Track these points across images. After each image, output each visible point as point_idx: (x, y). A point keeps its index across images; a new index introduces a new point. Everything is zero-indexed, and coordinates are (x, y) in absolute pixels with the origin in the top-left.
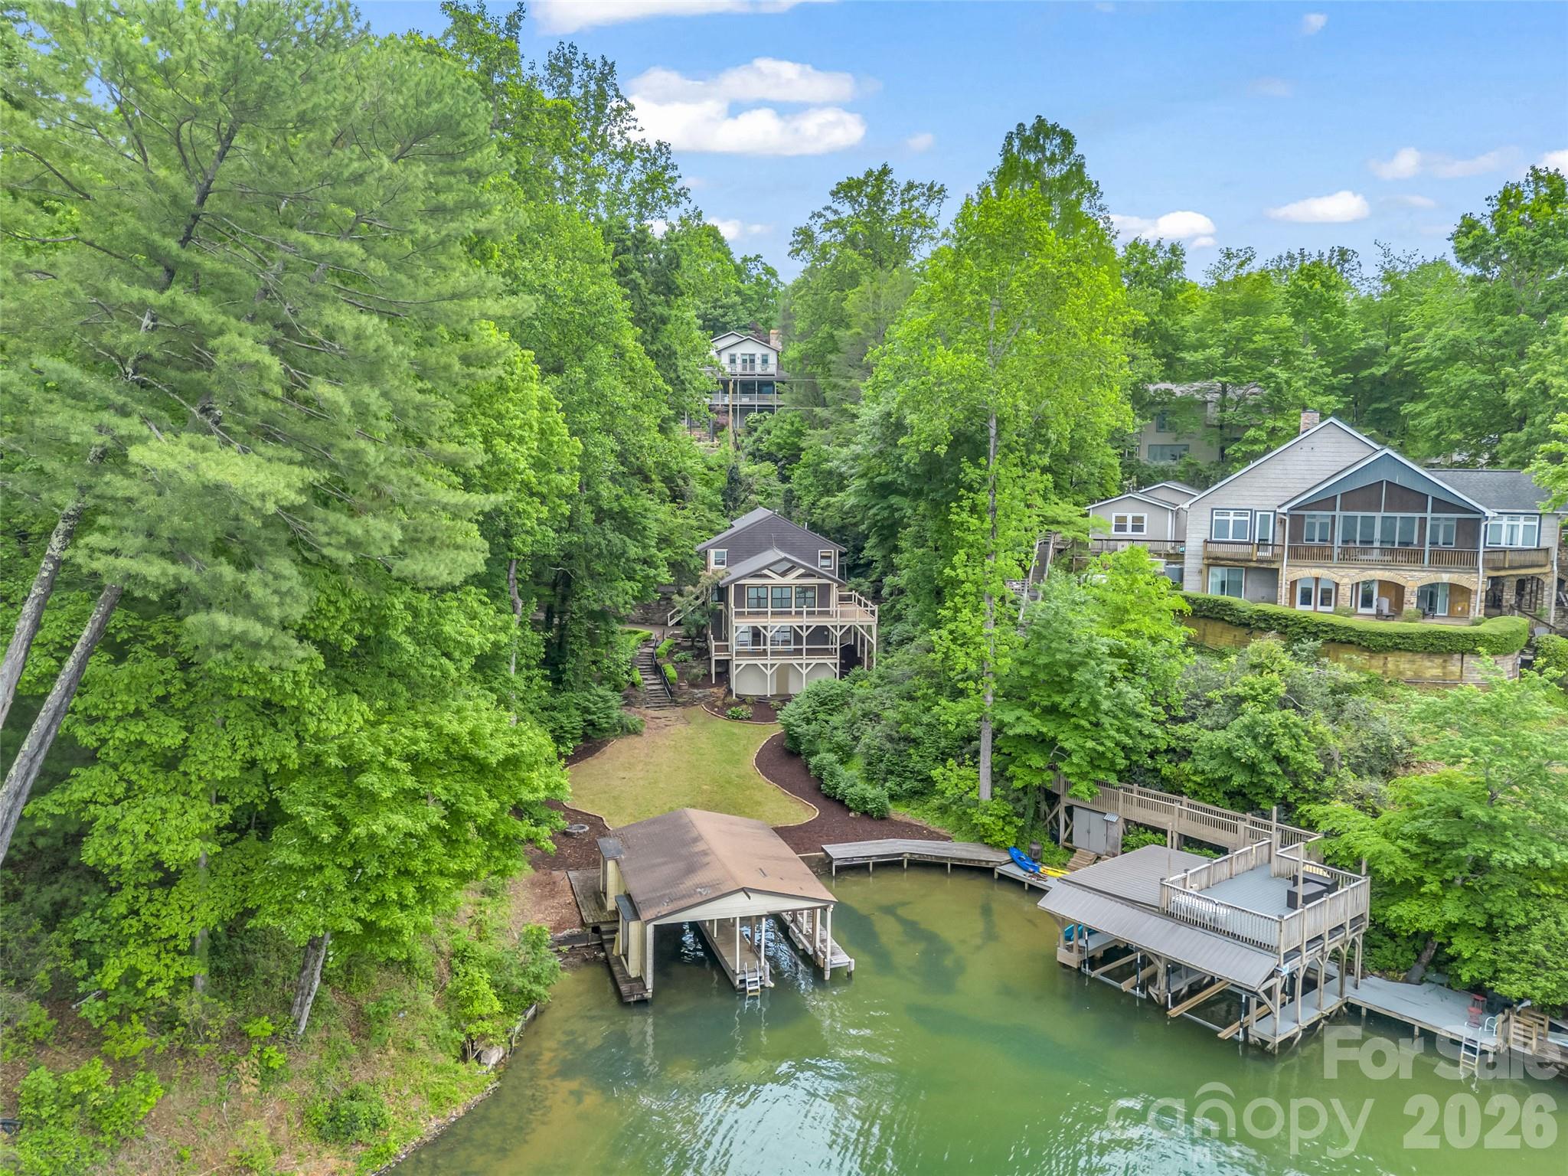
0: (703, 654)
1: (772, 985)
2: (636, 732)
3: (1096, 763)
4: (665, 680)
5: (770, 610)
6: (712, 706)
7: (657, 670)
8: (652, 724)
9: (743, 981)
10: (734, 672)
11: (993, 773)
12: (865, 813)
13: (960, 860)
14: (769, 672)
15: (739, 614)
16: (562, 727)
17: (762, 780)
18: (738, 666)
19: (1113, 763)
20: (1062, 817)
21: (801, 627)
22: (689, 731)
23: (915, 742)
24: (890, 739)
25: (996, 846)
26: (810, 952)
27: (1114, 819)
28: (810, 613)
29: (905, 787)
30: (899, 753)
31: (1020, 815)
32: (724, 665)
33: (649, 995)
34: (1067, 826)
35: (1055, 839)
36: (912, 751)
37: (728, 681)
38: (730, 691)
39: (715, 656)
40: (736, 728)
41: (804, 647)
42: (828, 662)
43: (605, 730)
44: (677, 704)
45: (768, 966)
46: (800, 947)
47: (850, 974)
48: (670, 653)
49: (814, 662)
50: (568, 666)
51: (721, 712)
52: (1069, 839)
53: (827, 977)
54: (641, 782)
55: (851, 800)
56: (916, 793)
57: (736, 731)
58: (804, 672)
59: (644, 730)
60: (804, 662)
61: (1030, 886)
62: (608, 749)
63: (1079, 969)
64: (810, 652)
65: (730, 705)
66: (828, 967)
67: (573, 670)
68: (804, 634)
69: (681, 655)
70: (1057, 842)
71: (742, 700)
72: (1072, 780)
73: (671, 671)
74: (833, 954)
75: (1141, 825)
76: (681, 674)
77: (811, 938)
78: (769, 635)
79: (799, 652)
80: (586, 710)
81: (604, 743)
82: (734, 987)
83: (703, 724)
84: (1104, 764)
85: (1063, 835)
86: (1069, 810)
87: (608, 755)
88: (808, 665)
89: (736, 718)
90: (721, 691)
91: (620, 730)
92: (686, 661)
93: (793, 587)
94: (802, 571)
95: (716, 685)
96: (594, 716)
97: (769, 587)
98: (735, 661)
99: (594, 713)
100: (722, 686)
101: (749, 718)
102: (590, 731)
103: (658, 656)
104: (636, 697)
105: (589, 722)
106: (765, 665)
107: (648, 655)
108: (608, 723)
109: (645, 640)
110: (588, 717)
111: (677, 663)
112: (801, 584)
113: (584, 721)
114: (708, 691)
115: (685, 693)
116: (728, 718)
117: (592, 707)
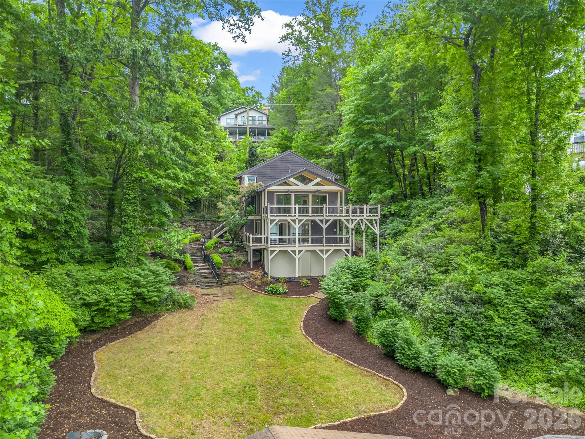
0: (242, 249)
2: (186, 306)
4: (213, 266)
5: (293, 206)
6: (253, 284)
7: (206, 259)
8: (202, 300)
10: (269, 258)
14: (297, 257)
16: (107, 300)
17: (317, 350)
18: (272, 252)
21: (321, 221)
22: (236, 304)
28: (329, 211)
30: (475, 316)
32: (259, 253)
36: (491, 313)
37: (263, 266)
38: (265, 274)
39: (253, 246)
40: (276, 301)
41: (325, 236)
42: (343, 248)
43: (154, 304)
44: (223, 284)
48: (216, 248)
49: (332, 249)
50: (120, 243)
51: (261, 289)
54: (190, 357)
55: (448, 373)
57: (277, 303)
58: (325, 256)
59: (195, 304)
60: (325, 249)
62: (159, 323)
64: (329, 241)
65: (267, 284)
67: (126, 247)
68: (324, 226)
69: (224, 249)
71: (277, 280)
73: (217, 258)
76: (225, 262)
78: (297, 227)
79: (320, 241)
80: (137, 284)
81: (157, 317)
83: (247, 299)
87: (158, 328)
88: (327, 251)
89: (274, 293)
90: (258, 273)
91: (171, 304)
92: (228, 252)
93: (310, 195)
94: (318, 180)
95: (254, 269)
96: (144, 290)
97: (293, 195)
98: (270, 249)
99: (144, 286)
100: (259, 270)
101: (285, 293)
102: (139, 304)
103: (206, 249)
104: (187, 278)
105: (138, 295)
106: (294, 252)
107: (198, 249)
108: (159, 297)
109: (197, 241)
110: (138, 290)
111: (221, 253)
112: (317, 191)
113: (133, 294)
114: (248, 273)
115: (230, 275)
116: (268, 293)
117: (143, 282)
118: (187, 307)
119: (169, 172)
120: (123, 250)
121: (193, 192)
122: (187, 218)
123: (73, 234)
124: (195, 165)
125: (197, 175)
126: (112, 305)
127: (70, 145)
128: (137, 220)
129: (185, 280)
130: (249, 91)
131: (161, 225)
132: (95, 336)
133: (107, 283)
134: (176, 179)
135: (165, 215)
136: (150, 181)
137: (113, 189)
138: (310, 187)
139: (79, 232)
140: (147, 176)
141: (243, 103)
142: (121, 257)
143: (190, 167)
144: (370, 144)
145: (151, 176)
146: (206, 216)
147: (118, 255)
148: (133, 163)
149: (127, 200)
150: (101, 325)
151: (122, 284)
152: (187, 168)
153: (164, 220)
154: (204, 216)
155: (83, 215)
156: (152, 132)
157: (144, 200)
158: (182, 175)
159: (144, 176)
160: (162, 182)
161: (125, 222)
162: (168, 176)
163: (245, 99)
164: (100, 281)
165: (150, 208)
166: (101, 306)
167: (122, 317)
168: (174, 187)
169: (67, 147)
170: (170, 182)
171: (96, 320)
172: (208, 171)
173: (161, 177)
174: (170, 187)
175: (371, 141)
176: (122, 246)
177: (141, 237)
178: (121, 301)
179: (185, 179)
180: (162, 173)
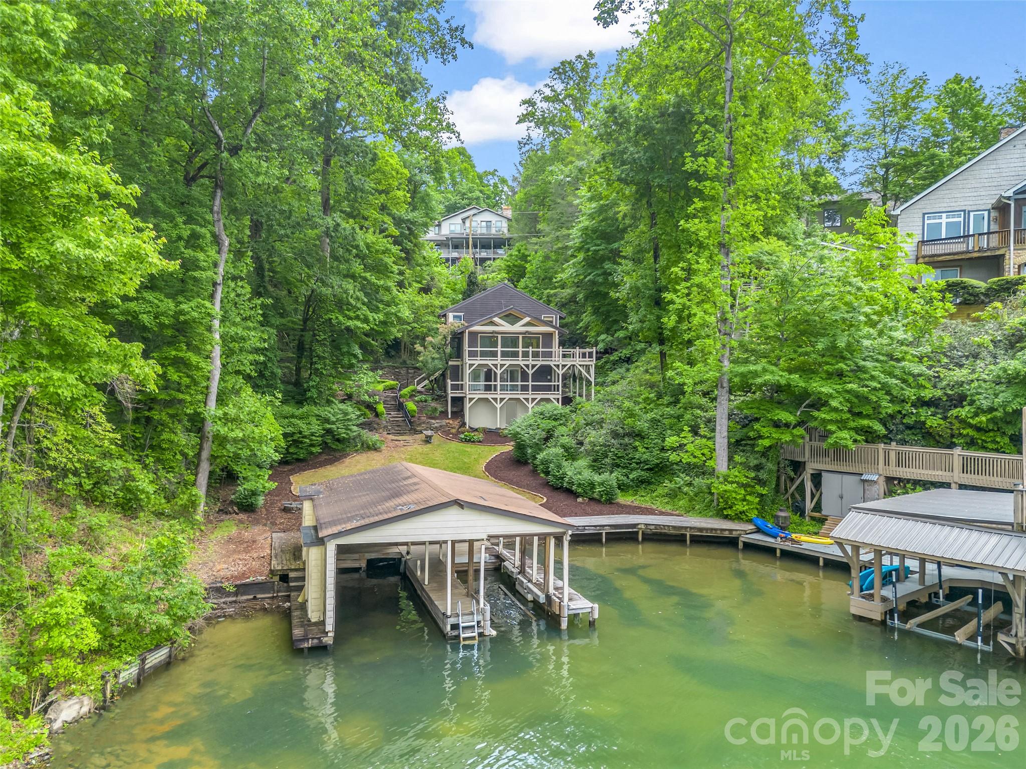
0: (441, 398)
1: (494, 633)
3: (856, 410)
4: (406, 414)
5: (499, 349)
6: (447, 433)
7: (400, 407)
8: (391, 444)
9: (455, 627)
10: (468, 407)
11: (729, 444)
12: (592, 499)
13: (701, 530)
14: (498, 406)
15: (472, 354)
16: (300, 433)
18: (471, 399)
19: (877, 408)
20: (809, 486)
21: (527, 366)
22: (425, 449)
23: (639, 435)
24: (615, 435)
25: (739, 517)
26: (542, 599)
27: (875, 478)
28: (536, 355)
29: (631, 476)
30: (625, 447)
31: (762, 483)
32: (458, 402)
33: (329, 640)
34: (813, 496)
35: (799, 510)
36: (637, 443)
37: (463, 416)
38: (464, 424)
39: (451, 393)
40: (468, 448)
41: (530, 383)
42: (551, 397)
43: (344, 442)
44: (416, 431)
45: (488, 608)
46: (530, 597)
47: (592, 624)
48: (412, 396)
49: (539, 397)
51: (455, 436)
52: (818, 508)
53: (564, 625)
55: (579, 485)
56: (642, 482)
57: (469, 450)
58: (530, 405)
59: (383, 447)
60: (530, 397)
61: (782, 551)
62: (347, 461)
63: (883, 623)
64: (535, 388)
65: (463, 432)
66: (565, 613)
67: (316, 387)
68: (530, 372)
69: (422, 397)
70: (802, 515)
71: (474, 430)
72: (832, 428)
73: (411, 406)
74: (570, 600)
75: (908, 481)
76: (421, 411)
77: (544, 587)
78: (499, 372)
79: (525, 388)
80: (327, 421)
81: (345, 456)
82: (444, 635)
83: (439, 445)
84: (867, 410)
85: (809, 505)
86: (817, 479)
88: (534, 400)
89: (468, 441)
90: (456, 423)
91: (359, 445)
92: (426, 401)
93: (521, 336)
94: (527, 319)
95: (452, 418)
96: (333, 426)
97: (500, 336)
98: (468, 396)
99: (333, 423)
100: (457, 418)
101: (480, 442)
102: (328, 439)
103: (401, 396)
104: (378, 424)
105: (329, 431)
106: (495, 399)
107: (393, 397)
108: (347, 434)
109: (392, 388)
110: (328, 426)
111: (418, 402)
112: (527, 332)
113: (324, 430)
114: (444, 422)
115: (424, 423)
116: (461, 441)
117: (333, 419)
118: (375, 449)
119: (359, 313)
120: (313, 390)
121: (384, 333)
122: (385, 364)
123: (267, 373)
124: (388, 305)
125: (387, 314)
126: (305, 437)
127: (265, 287)
128: (327, 361)
129: (376, 426)
130: (490, 177)
131: (352, 366)
132: (290, 467)
133: (301, 418)
134: (366, 320)
135: (355, 356)
136: (340, 323)
137: (302, 330)
138: (518, 328)
139: (272, 373)
140: (337, 318)
141: (478, 199)
142: (312, 397)
143: (381, 306)
144: (599, 275)
145: (341, 318)
146: (408, 362)
147: (309, 394)
148: (323, 305)
149: (318, 341)
150: (295, 456)
151: (314, 420)
152: (378, 308)
153: (354, 361)
154: (405, 362)
155: (275, 356)
156: (340, 286)
157: (333, 341)
158: (371, 316)
159: (334, 317)
160: (351, 323)
161: (315, 363)
162: (357, 318)
163: (481, 191)
164: (293, 416)
165: (340, 349)
166: (295, 437)
167: (314, 450)
168: (363, 328)
169: (261, 289)
170: (359, 324)
171: (291, 450)
172: (399, 311)
173: (350, 318)
174: (359, 328)
175: (599, 272)
176: (313, 386)
177: (331, 378)
178: (313, 435)
179: (375, 320)
180: (352, 314)
